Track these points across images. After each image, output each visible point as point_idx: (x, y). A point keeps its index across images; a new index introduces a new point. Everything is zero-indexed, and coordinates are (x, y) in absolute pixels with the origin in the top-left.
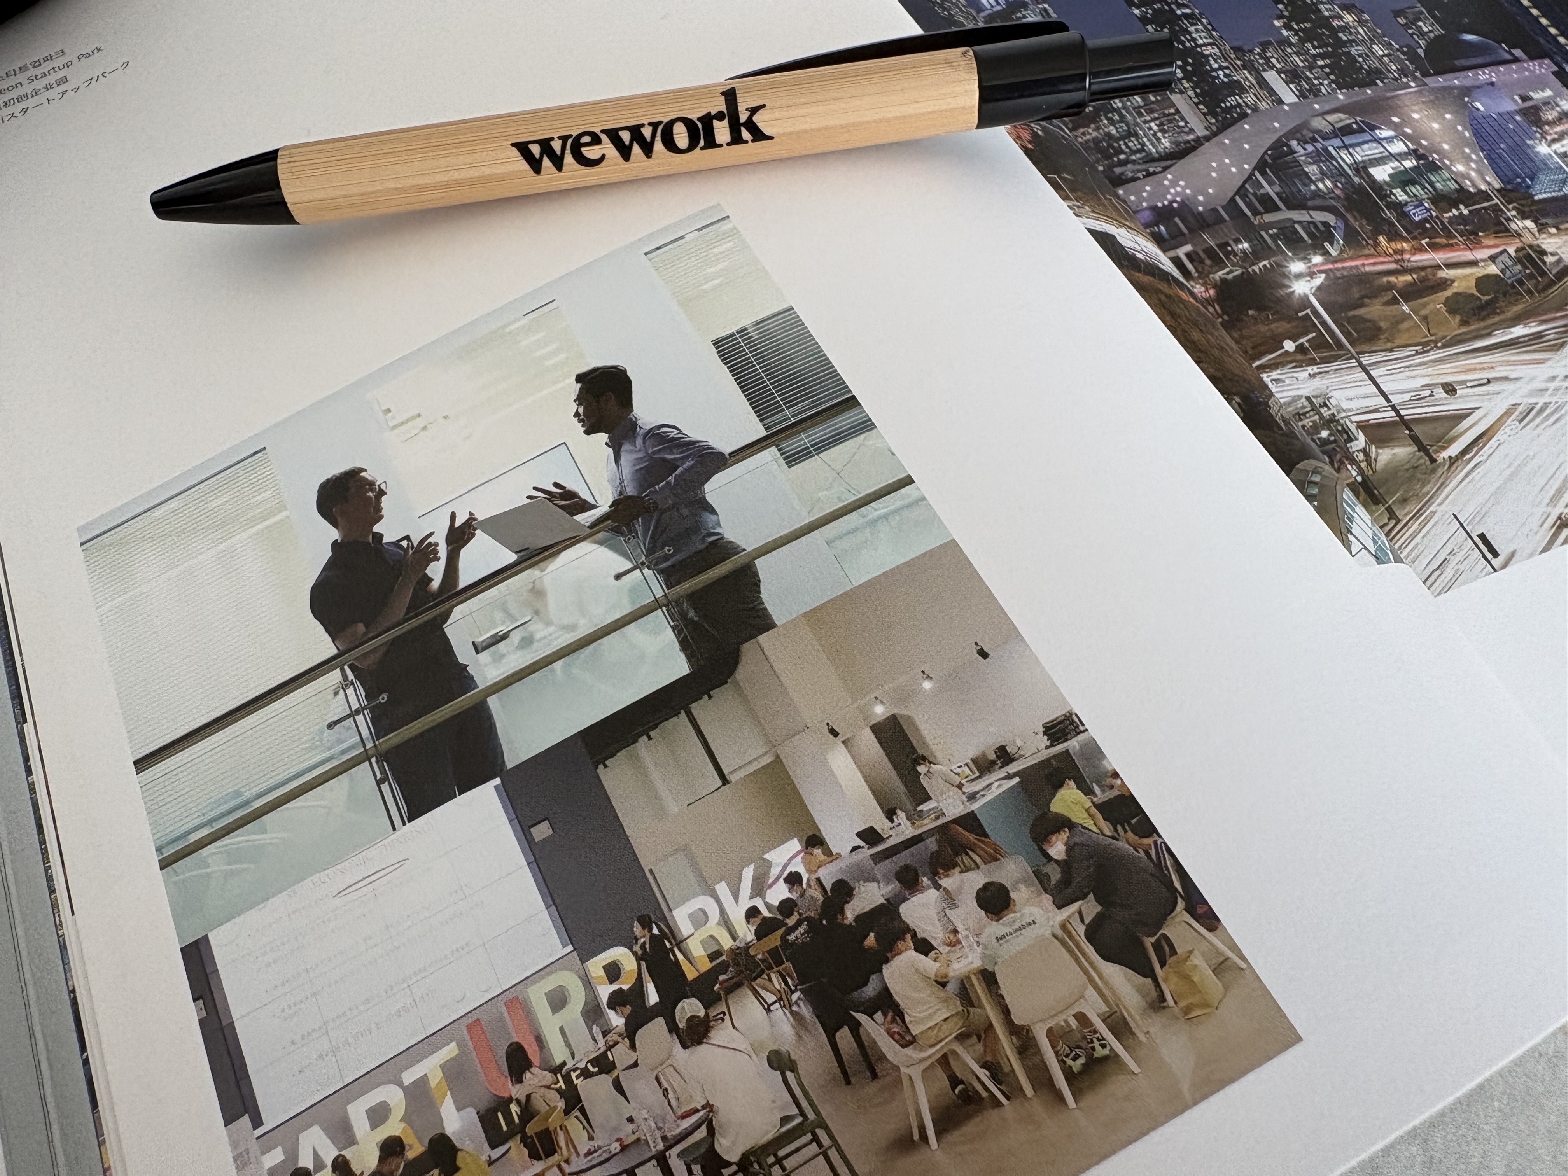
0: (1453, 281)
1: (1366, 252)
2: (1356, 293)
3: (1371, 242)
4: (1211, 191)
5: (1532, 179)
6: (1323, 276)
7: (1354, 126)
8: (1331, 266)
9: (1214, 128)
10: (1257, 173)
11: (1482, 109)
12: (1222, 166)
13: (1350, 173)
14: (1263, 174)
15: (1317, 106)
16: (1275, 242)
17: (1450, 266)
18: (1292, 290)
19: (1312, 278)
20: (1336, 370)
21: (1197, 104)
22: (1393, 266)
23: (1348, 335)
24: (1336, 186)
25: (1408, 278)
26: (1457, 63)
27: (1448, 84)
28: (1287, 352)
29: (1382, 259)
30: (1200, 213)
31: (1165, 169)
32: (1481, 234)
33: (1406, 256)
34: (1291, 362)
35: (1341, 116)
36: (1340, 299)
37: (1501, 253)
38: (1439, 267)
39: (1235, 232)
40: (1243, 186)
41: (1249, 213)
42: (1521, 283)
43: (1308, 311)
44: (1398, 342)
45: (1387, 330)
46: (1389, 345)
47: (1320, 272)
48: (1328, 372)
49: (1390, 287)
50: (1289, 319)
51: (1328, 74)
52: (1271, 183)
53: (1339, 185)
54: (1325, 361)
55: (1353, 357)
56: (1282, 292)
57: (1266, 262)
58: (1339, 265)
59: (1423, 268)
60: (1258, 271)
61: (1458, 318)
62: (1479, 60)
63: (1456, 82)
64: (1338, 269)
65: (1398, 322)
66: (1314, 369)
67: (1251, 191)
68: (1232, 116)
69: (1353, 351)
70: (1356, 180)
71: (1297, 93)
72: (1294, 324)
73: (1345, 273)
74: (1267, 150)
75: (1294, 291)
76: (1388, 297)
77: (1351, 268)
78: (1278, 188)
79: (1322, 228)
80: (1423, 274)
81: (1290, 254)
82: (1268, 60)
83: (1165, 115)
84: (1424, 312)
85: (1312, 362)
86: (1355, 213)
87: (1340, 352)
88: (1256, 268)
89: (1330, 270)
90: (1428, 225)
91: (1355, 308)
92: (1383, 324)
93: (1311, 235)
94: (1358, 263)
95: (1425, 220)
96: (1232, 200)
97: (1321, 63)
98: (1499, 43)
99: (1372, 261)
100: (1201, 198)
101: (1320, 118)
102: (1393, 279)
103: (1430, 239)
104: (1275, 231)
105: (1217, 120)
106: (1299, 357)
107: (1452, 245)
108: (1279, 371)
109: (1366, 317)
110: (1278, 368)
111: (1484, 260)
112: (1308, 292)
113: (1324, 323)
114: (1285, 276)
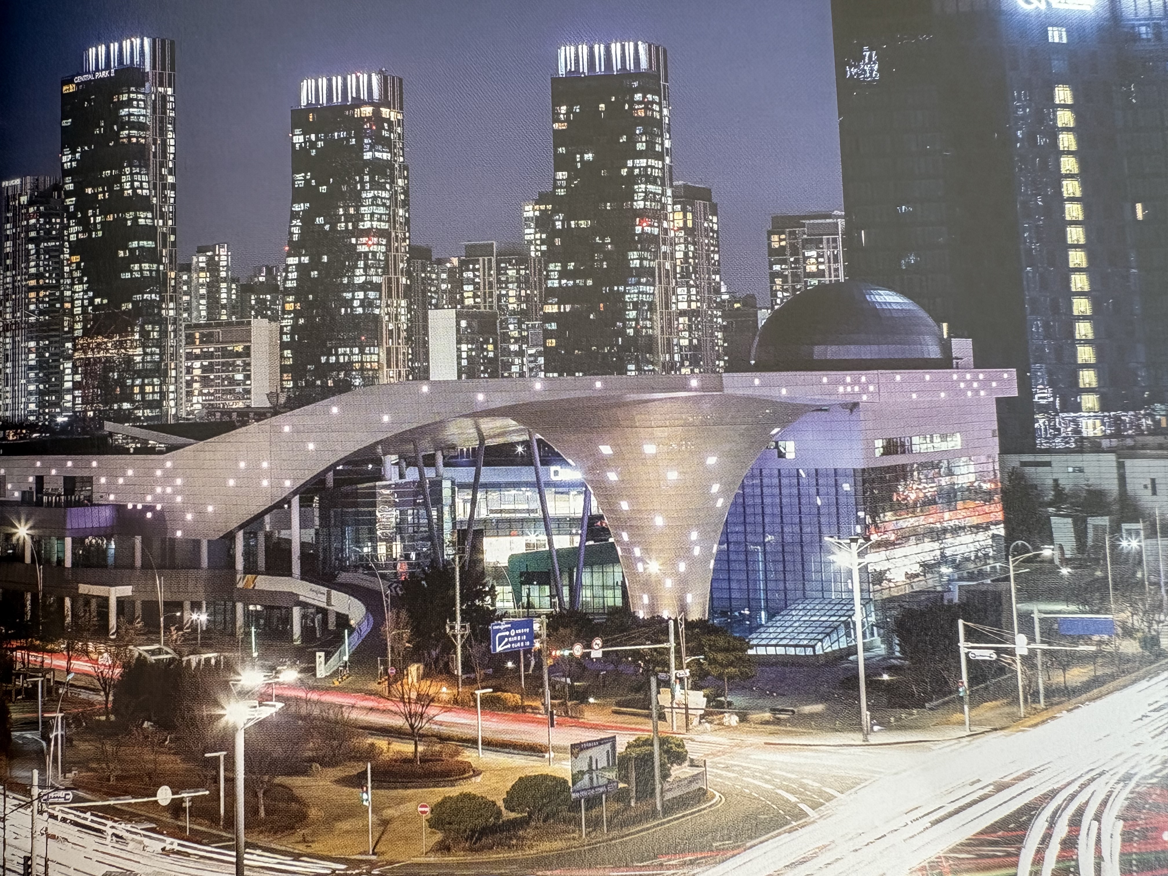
0: (477, 773)
1: (373, 686)
2: (309, 748)
3: (392, 671)
4: (210, 509)
5: (771, 616)
6: (280, 705)
7: (520, 449)
8: (302, 694)
9: (282, 400)
10: (296, 501)
11: (790, 455)
12: (254, 470)
13: (447, 537)
14: (305, 503)
15: (481, 397)
16: (247, 625)
17: (490, 745)
18: (221, 712)
19: (261, 704)
20: (202, 857)
21: (284, 346)
22: (399, 722)
23: (251, 810)
24: (407, 557)
25: (407, 748)
26: (819, 352)
27: (765, 392)
28: (156, 801)
29: (390, 706)
30: (173, 540)
31: (171, 448)
32: (591, 700)
33: (431, 711)
34: (151, 820)
35: (511, 423)
36: (278, 752)
37: (601, 742)
38: (473, 742)
39: (201, 589)
40: (260, 516)
41: (240, 565)
42: (593, 802)
43: (222, 754)
44: (316, 847)
45: (313, 823)
46: (301, 848)
47: (279, 698)
48: (188, 855)
49: (371, 753)
50: (189, 756)
51: (548, 334)
52: (304, 524)
53: (413, 556)
54: (196, 838)
55: (236, 848)
56: (205, 711)
57: (212, 655)
58: (314, 696)
59: (443, 739)
60: (194, 664)
61: (439, 836)
62: (868, 352)
63: (784, 391)
64: (307, 701)
65: (338, 818)
66: (172, 843)
67: (268, 528)
68: (324, 385)
69: (242, 838)
70: (449, 552)
71: (464, 363)
72: (191, 766)
73: (316, 712)
74: (337, 463)
75: (221, 716)
76: (353, 769)
77: (332, 705)
78: (310, 535)
79: (332, 626)
80: (437, 748)
81: (255, 655)
82: (458, 283)
83: (226, 353)
84: (389, 812)
85: (178, 833)
86: (404, 614)
87: (224, 834)
88: (194, 659)
89: (297, 699)
90: (510, 664)
91: (289, 774)
92: (313, 813)
93: (307, 632)
94: (346, 701)
95: (513, 655)
96: (230, 536)
97: (551, 309)
98: (939, 321)
99: (370, 704)
100: (189, 517)
101: (469, 422)
102: (381, 743)
103: (496, 689)
104: (259, 608)
105: (295, 385)
106: (167, 818)
107: (524, 709)
108: (129, 827)
109: (297, 792)
110: (130, 821)
111: (557, 749)
112: (240, 725)
113: (231, 781)
114: (226, 686)
